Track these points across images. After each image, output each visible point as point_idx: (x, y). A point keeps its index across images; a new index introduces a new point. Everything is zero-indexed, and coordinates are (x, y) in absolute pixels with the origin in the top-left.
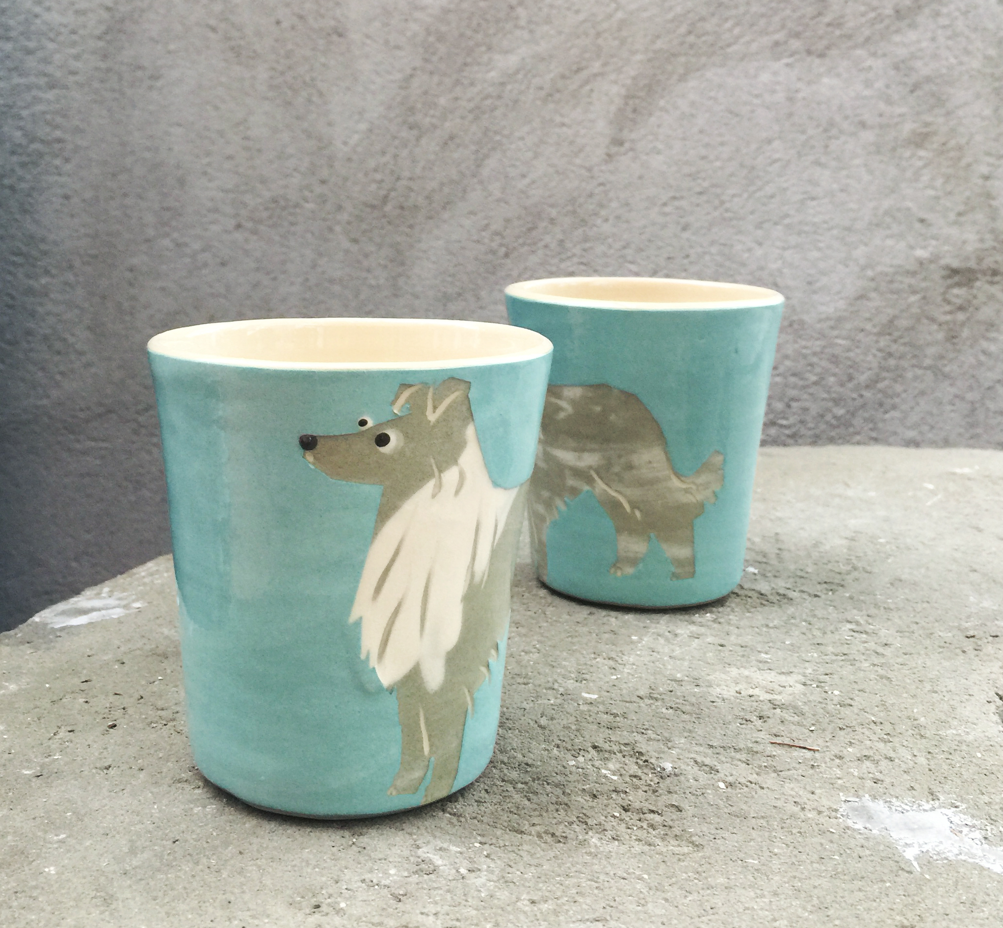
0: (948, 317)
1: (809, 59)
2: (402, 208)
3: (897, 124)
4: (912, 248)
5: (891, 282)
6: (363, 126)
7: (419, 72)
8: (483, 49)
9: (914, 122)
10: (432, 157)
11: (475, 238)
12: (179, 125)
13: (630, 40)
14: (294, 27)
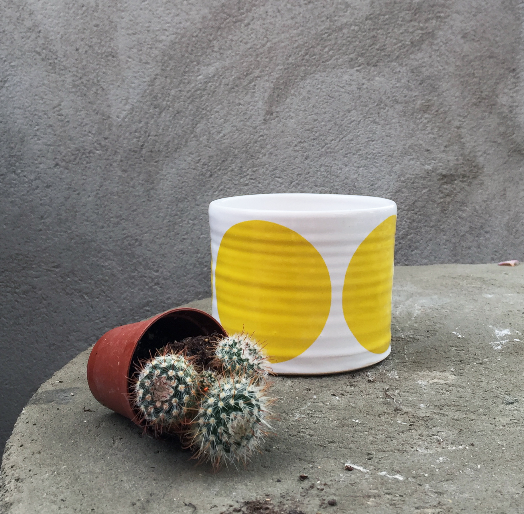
0: (442, 200)
1: (369, 67)
2: (152, 152)
3: (414, 100)
4: (423, 165)
5: (413, 183)
6: (128, 107)
7: (158, 77)
8: (195, 63)
9: (422, 100)
10: (168, 123)
11: (193, 167)
12: (20, 108)
13: (275, 58)
14: (86, 52)
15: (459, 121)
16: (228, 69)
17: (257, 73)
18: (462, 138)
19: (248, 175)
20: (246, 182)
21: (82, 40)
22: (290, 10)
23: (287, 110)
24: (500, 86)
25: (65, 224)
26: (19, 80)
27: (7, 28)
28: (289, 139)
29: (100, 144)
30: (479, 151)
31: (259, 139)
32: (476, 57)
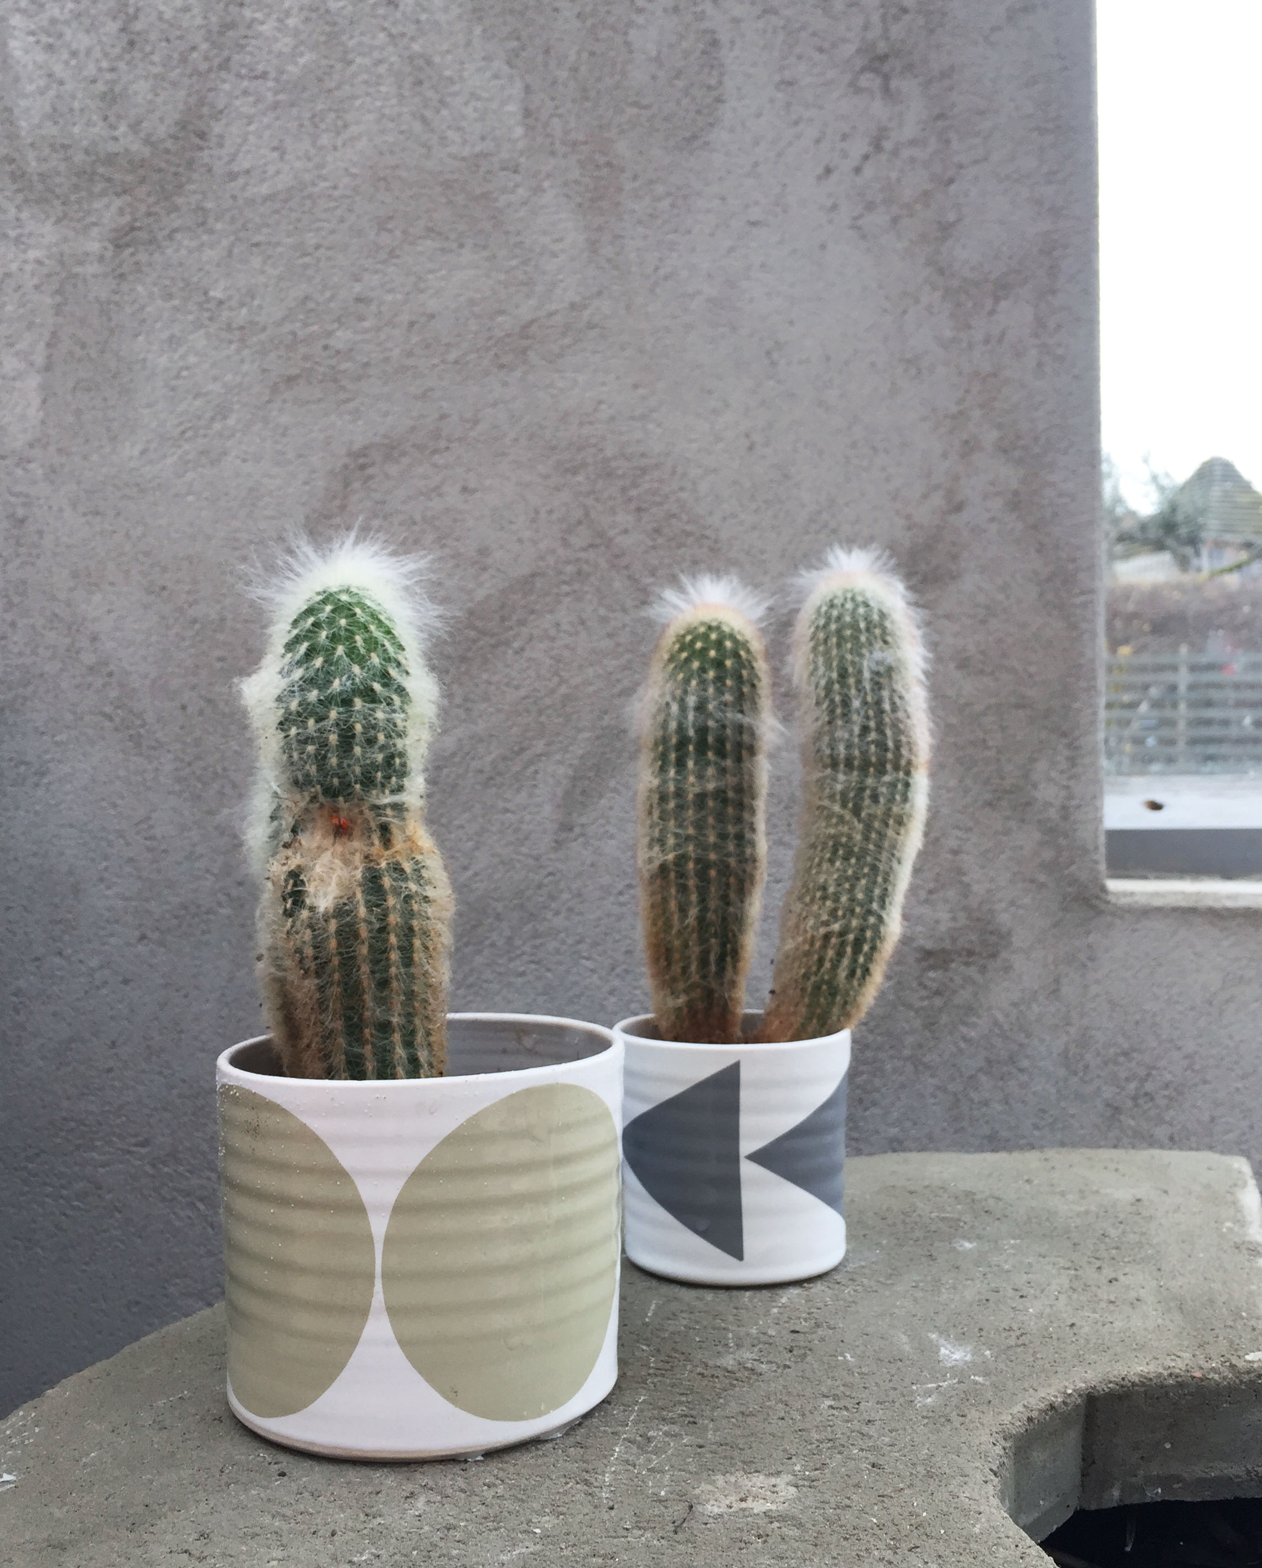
0: (925, 1003)
12: (71, 826)
13: (575, 716)
14: (201, 713)
15: (958, 838)
16: (481, 741)
17: (540, 746)
18: (964, 874)
19: (523, 954)
20: (522, 969)
21: (193, 688)
22: (604, 620)
23: (602, 821)
24: (1041, 766)
25: (159, 1057)
26: (69, 770)
27: (47, 668)
28: (606, 880)
29: (228, 895)
30: (1000, 901)
31: (546, 881)
32: (989, 707)
